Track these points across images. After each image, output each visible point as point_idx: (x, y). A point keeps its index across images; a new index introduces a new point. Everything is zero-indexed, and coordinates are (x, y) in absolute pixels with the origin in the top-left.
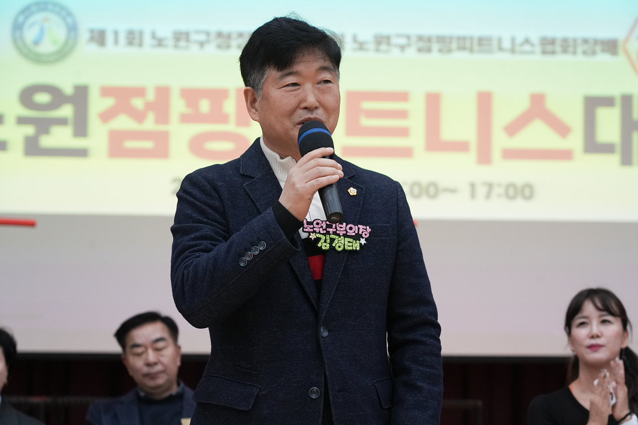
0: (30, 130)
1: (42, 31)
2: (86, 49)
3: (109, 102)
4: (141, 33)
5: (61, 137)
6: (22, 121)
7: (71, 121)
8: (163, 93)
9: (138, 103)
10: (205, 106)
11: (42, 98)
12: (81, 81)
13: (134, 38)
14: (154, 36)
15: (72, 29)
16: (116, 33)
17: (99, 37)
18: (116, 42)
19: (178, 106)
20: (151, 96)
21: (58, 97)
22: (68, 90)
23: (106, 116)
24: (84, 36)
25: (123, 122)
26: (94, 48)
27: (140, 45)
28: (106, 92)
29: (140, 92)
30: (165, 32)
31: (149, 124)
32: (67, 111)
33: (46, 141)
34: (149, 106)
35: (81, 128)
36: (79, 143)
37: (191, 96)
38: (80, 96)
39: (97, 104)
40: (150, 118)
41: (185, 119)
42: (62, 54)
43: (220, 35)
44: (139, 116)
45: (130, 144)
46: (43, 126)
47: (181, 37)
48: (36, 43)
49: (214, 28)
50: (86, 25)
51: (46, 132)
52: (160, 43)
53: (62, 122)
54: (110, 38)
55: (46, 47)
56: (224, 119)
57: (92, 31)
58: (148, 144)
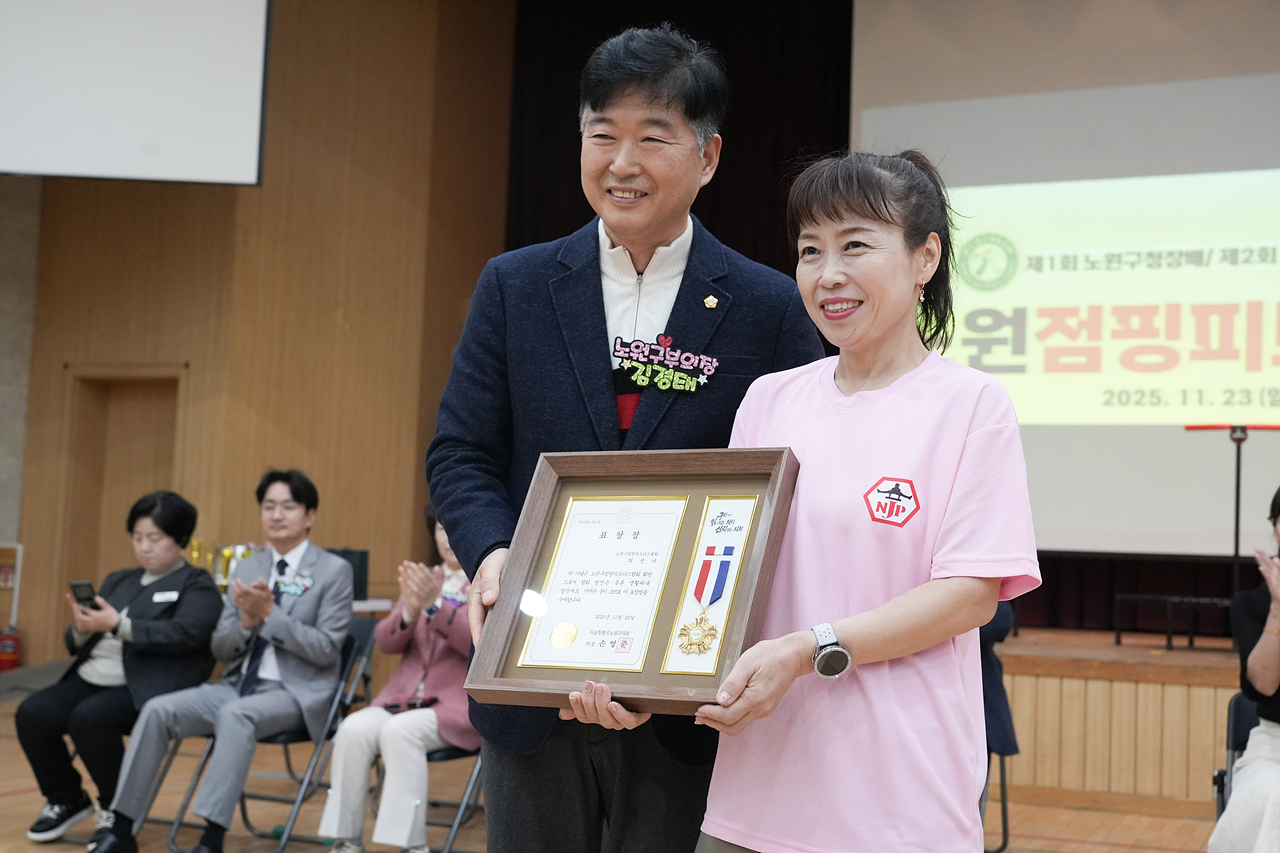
0: (973, 350)
1: (985, 261)
2: (1025, 276)
3: (1046, 322)
4: (1075, 257)
5: (1001, 355)
6: (967, 342)
7: (1010, 341)
8: (1096, 311)
9: (1072, 322)
10: (1135, 322)
11: (985, 321)
12: (1020, 304)
13: (1068, 263)
14: (1087, 259)
15: (1012, 258)
16: (1052, 259)
17: (1037, 264)
18: (1052, 267)
19: (1109, 323)
20: (1084, 315)
21: (999, 320)
22: (1008, 313)
23: (1042, 335)
24: (1023, 262)
25: (1059, 340)
26: (1032, 273)
27: (1075, 268)
28: (1043, 313)
29: (1074, 312)
30: (1098, 255)
31: (1083, 341)
32: (1006, 332)
33: (987, 360)
34: (1082, 324)
35: (1019, 347)
36: (1017, 360)
37: (1122, 313)
38: (1019, 318)
39: (1034, 324)
40: (1084, 334)
41: (1116, 335)
42: (1003, 280)
43: (1150, 255)
44: (1073, 334)
45: (1064, 360)
46: (985, 346)
47: (1113, 259)
48: (980, 272)
49: (1144, 250)
50: (1025, 252)
51: (988, 351)
52: (1093, 265)
53: (1003, 341)
54: (1046, 264)
55: (989, 275)
56: (1155, 334)
57: (1030, 259)
58: (1082, 360)
